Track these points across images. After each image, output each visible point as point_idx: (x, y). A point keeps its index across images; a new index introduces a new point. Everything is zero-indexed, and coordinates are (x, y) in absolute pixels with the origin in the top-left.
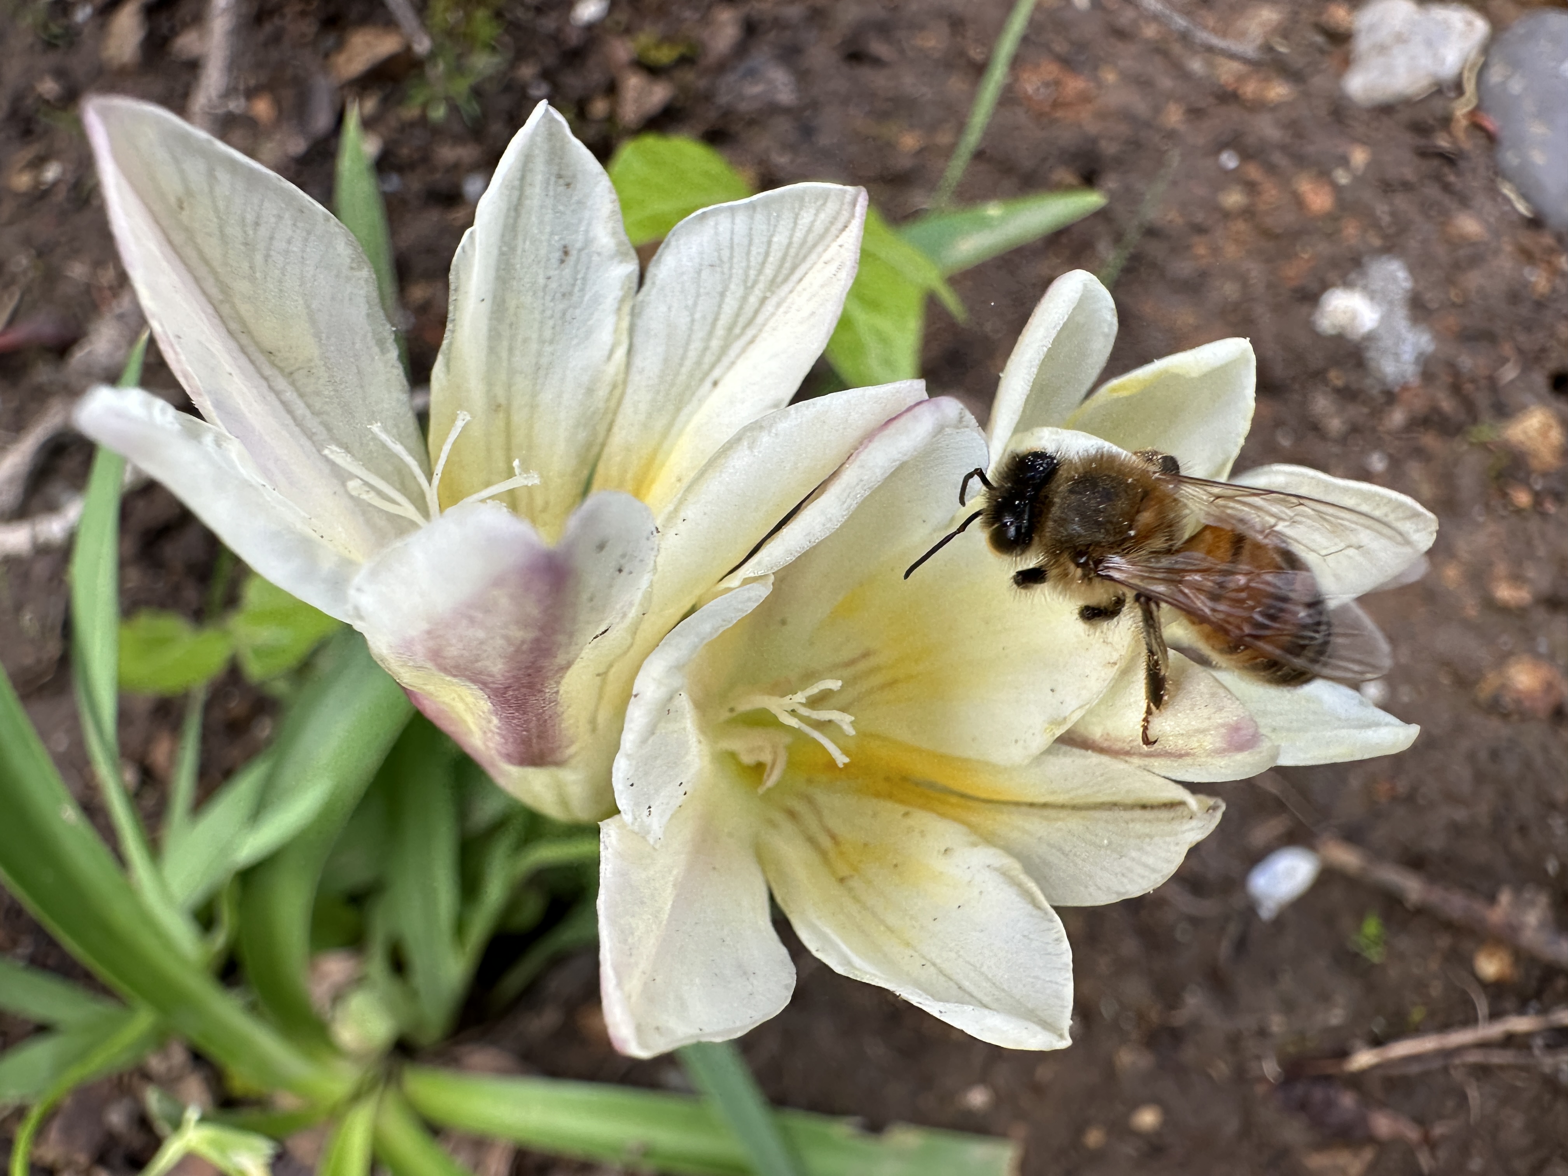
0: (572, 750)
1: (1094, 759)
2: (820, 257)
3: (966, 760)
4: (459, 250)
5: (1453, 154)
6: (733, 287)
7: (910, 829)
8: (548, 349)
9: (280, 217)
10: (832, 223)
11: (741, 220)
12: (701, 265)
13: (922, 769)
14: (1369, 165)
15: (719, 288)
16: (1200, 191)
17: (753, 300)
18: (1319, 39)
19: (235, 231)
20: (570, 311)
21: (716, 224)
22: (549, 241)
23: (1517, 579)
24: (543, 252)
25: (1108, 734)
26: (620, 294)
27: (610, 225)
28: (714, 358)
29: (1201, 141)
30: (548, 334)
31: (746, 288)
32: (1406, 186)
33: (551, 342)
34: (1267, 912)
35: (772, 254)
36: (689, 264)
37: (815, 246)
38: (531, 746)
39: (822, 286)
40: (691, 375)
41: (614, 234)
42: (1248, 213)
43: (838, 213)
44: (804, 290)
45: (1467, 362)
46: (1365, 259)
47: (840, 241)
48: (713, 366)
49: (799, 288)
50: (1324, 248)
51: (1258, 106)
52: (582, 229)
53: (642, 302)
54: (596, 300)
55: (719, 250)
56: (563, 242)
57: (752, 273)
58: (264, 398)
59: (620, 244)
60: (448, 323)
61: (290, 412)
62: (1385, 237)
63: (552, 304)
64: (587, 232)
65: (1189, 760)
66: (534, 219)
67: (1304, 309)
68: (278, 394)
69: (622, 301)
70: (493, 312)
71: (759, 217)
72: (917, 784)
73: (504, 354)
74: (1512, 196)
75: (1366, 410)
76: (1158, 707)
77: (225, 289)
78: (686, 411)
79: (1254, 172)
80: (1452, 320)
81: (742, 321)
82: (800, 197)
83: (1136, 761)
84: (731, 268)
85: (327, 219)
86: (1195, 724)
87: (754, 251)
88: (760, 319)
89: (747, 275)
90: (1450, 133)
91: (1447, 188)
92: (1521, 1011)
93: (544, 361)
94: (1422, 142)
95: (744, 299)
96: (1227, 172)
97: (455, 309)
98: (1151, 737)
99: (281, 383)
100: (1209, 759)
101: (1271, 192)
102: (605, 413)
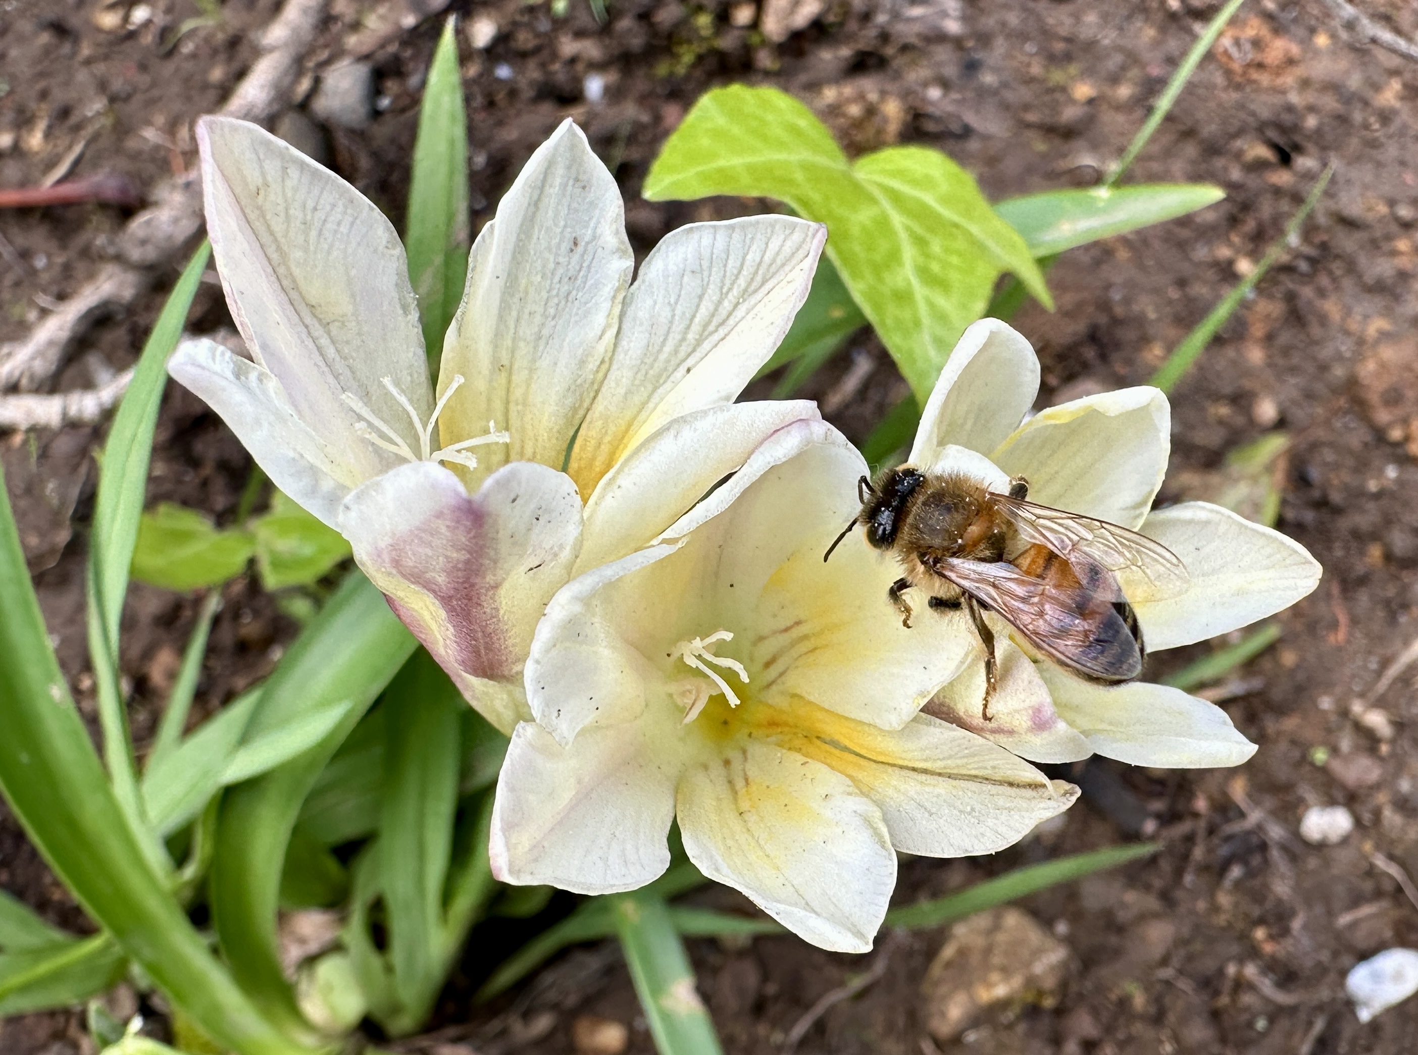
2: (786, 275)
4: (479, 238)
6: (709, 291)
7: (804, 777)
8: (550, 323)
10: (797, 250)
11: (721, 236)
12: (684, 271)
15: (699, 291)
17: (727, 305)
19: (297, 214)
20: (574, 293)
21: (700, 239)
22: (562, 232)
24: (555, 242)
26: (617, 284)
27: (614, 226)
28: (690, 350)
30: (552, 311)
31: (722, 293)
33: (554, 317)
35: (745, 268)
36: (675, 268)
37: (782, 266)
38: (480, 656)
40: (668, 361)
41: (617, 232)
43: (801, 243)
44: (769, 302)
48: (687, 356)
49: (766, 299)
52: (592, 224)
53: (633, 294)
54: (596, 285)
55: (701, 259)
56: (574, 235)
57: (728, 282)
58: (303, 342)
59: (622, 242)
60: (463, 295)
63: (558, 286)
64: (595, 228)
66: (550, 213)
68: (314, 340)
69: (618, 290)
70: (505, 287)
71: (737, 237)
73: (512, 324)
78: (662, 390)
81: (716, 322)
82: (772, 226)
84: (710, 275)
87: (730, 263)
88: (731, 322)
89: (723, 282)
93: (545, 332)
97: (471, 286)
102: (593, 383)
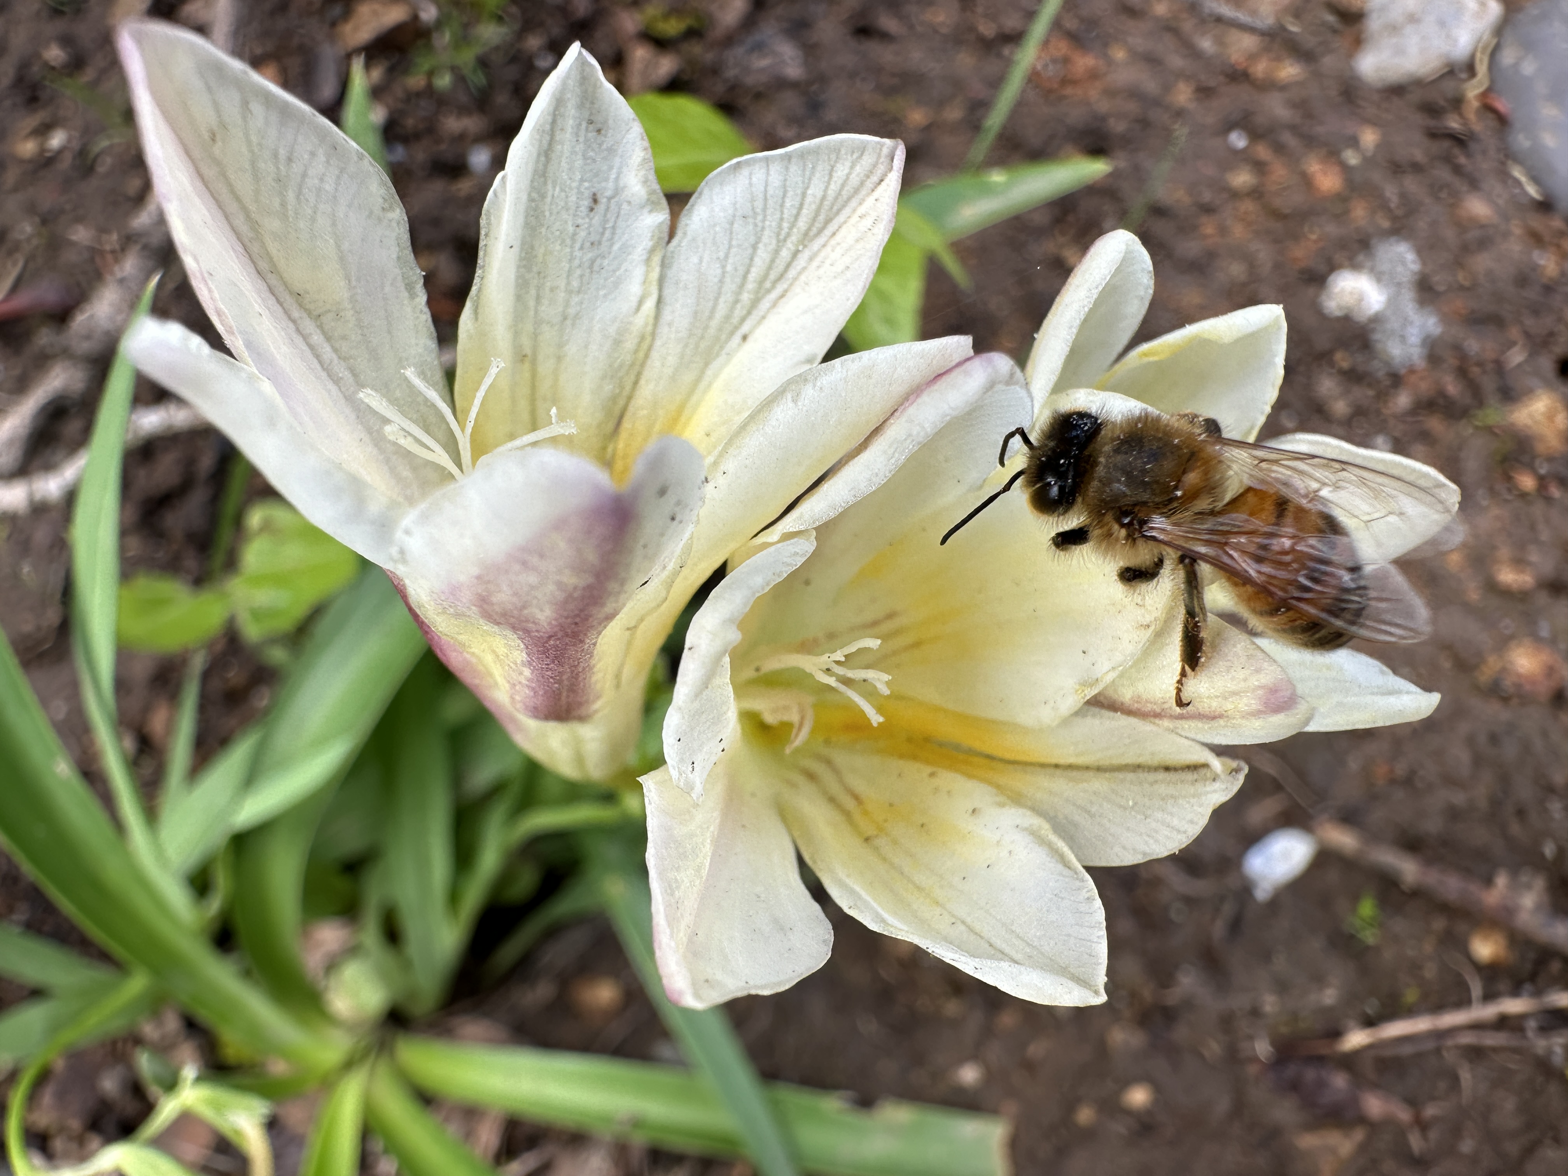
0: (597, 705)
1: (1122, 721)
2: (854, 210)
3: (994, 722)
4: (490, 194)
5: (1465, 135)
6: (765, 239)
7: (936, 790)
8: (575, 299)
9: (313, 154)
10: (868, 177)
11: (776, 169)
12: (734, 216)
13: (949, 731)
14: (1378, 146)
15: (752, 239)
16: (1209, 170)
17: (785, 254)
18: (1330, 18)
19: (267, 167)
20: (598, 261)
21: (751, 174)
22: (578, 188)
23: (1519, 562)
24: (573, 199)
25: (1139, 697)
26: (651, 244)
27: (642, 173)
28: (745, 312)
29: (1210, 120)
30: (575, 284)
31: (778, 241)
32: (1416, 168)
33: (579, 292)
34: (1262, 893)
35: (806, 206)
36: (722, 214)
37: (849, 199)
38: (559, 699)
39: (857, 241)
40: (720, 329)
41: (645, 182)
42: (1256, 193)
43: (875, 166)
44: (839, 244)
45: (1473, 345)
46: (1374, 241)
47: (876, 194)
48: (743, 320)
49: (833, 242)
50: (1332, 229)
51: (1268, 85)
52: (613, 176)
53: (673, 252)
54: (626, 249)
55: (753, 200)
56: (593, 190)
57: (785, 225)
58: (292, 341)
59: (651, 193)
60: (477, 269)
61: (318, 357)
62: (1394, 219)
63: (580, 253)
64: (617, 179)
65: (1222, 722)
66: (564, 164)
67: (1311, 291)
68: (305, 338)
69: (652, 251)
70: (521, 259)
71: (794, 168)
72: (941, 745)
73: (532, 303)
74: (1523, 179)
75: (1371, 393)
76: (1193, 669)
77: (254, 225)
78: (715, 365)
79: (1263, 152)
80: (1460, 304)
81: (773, 276)
82: (836, 150)
83: (1166, 723)
84: (764, 221)
85: (361, 157)
86: (1232, 686)
87: (788, 204)
88: (791, 273)
89: (780, 227)
90: (1461, 115)
91: (1457, 170)
92: (1515, 992)
93: (571, 311)
94: (1432, 123)
95: (777, 252)
96: (1236, 152)
97: (485, 255)
98: (1185, 698)
99: (309, 326)
100: (1244, 722)
101: (1279, 172)
102: (632, 365)
